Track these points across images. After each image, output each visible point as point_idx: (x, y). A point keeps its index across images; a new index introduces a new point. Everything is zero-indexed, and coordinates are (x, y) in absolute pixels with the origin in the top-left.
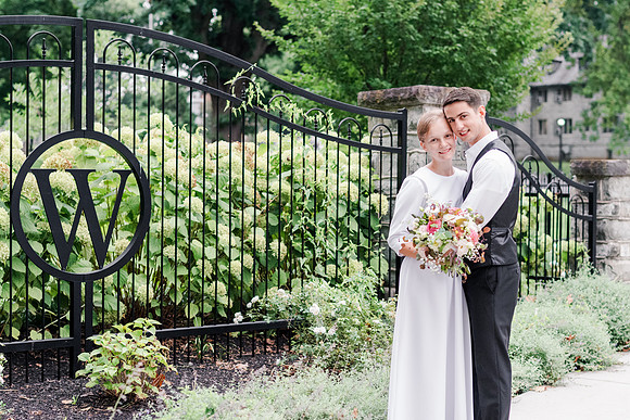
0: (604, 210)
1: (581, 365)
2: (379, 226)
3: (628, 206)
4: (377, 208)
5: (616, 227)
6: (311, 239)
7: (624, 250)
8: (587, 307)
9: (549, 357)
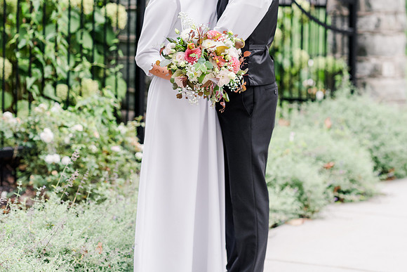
0: (366, 23)
1: (341, 196)
2: (116, 41)
3: (391, 19)
4: (114, 20)
5: (377, 43)
6: (39, 56)
7: (387, 69)
8: (347, 132)
9: (306, 188)
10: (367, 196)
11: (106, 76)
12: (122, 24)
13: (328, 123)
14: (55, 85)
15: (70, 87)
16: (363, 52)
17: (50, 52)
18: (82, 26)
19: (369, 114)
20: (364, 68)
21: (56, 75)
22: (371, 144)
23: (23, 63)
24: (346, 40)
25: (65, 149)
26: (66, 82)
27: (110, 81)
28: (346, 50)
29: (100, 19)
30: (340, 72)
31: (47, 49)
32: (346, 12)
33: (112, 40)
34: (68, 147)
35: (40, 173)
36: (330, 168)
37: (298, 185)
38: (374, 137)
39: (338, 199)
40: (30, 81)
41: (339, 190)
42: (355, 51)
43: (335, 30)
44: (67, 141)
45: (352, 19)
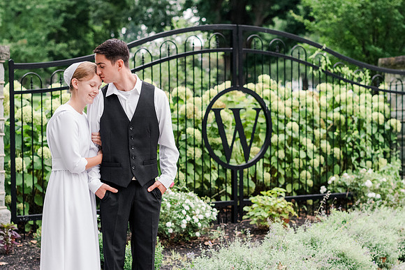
2: (396, 138)
4: (395, 127)
11: (390, 157)
12: (399, 130)
14: (365, 161)
15: (373, 163)
18: (378, 131)
21: (366, 156)
23: (349, 150)
26: (371, 160)
29: (387, 127)
31: (361, 142)
33: (394, 138)
40: (353, 159)
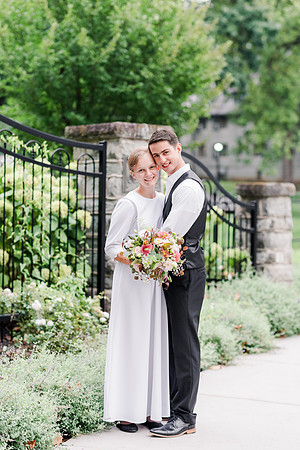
0: (263, 224)
1: (248, 349)
2: (84, 237)
3: (282, 221)
4: (83, 222)
5: (272, 238)
6: (29, 248)
7: (279, 257)
8: (251, 303)
9: (223, 343)
10: (266, 349)
11: (76, 263)
12: (88, 225)
13: (237, 297)
14: (40, 269)
15: (51, 271)
16: (262, 245)
17: (37, 245)
18: (59, 227)
19: (267, 290)
20: (262, 257)
21: (41, 262)
22: (268, 312)
23: (18, 253)
24: (249, 236)
25: (49, 315)
26: (48, 267)
27: (80, 266)
28: (249, 244)
29: (72, 222)
30: (245, 260)
31: (34, 243)
32: (249, 216)
33: (81, 237)
34: (52, 313)
35: (31, 332)
36: (240, 329)
37: (217, 341)
38: (271, 307)
39: (246, 351)
40: (22, 266)
41: (246, 345)
42: (255, 244)
43: (241, 229)
44: (51, 309)
45: (254, 221)
